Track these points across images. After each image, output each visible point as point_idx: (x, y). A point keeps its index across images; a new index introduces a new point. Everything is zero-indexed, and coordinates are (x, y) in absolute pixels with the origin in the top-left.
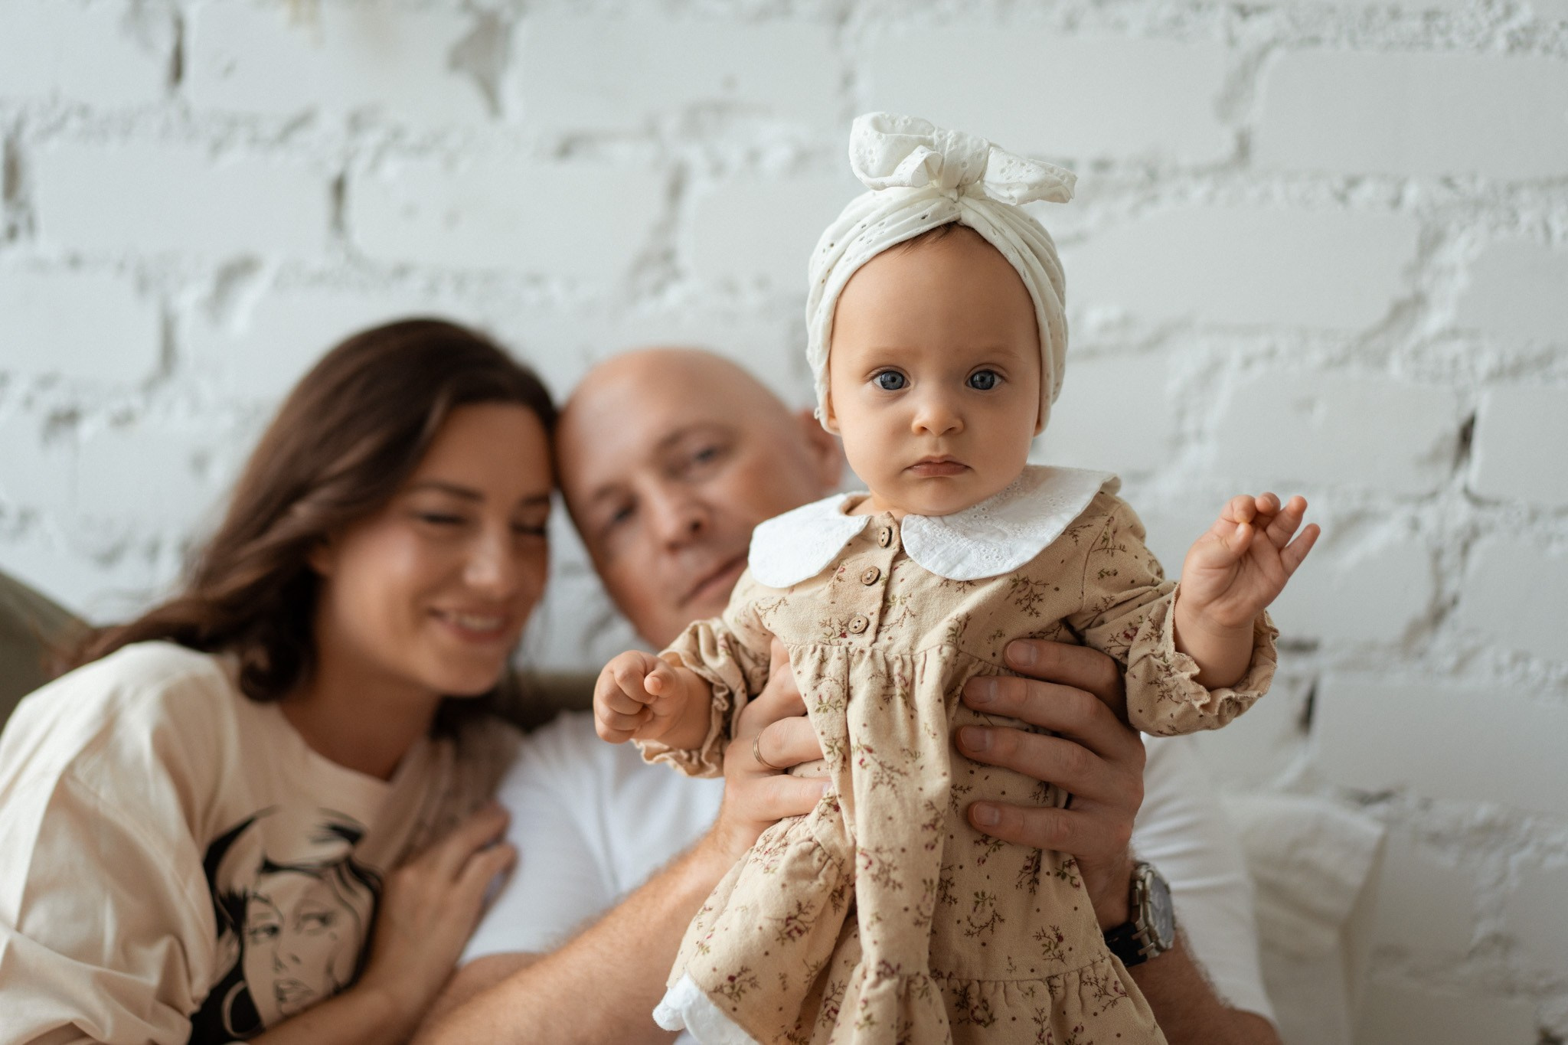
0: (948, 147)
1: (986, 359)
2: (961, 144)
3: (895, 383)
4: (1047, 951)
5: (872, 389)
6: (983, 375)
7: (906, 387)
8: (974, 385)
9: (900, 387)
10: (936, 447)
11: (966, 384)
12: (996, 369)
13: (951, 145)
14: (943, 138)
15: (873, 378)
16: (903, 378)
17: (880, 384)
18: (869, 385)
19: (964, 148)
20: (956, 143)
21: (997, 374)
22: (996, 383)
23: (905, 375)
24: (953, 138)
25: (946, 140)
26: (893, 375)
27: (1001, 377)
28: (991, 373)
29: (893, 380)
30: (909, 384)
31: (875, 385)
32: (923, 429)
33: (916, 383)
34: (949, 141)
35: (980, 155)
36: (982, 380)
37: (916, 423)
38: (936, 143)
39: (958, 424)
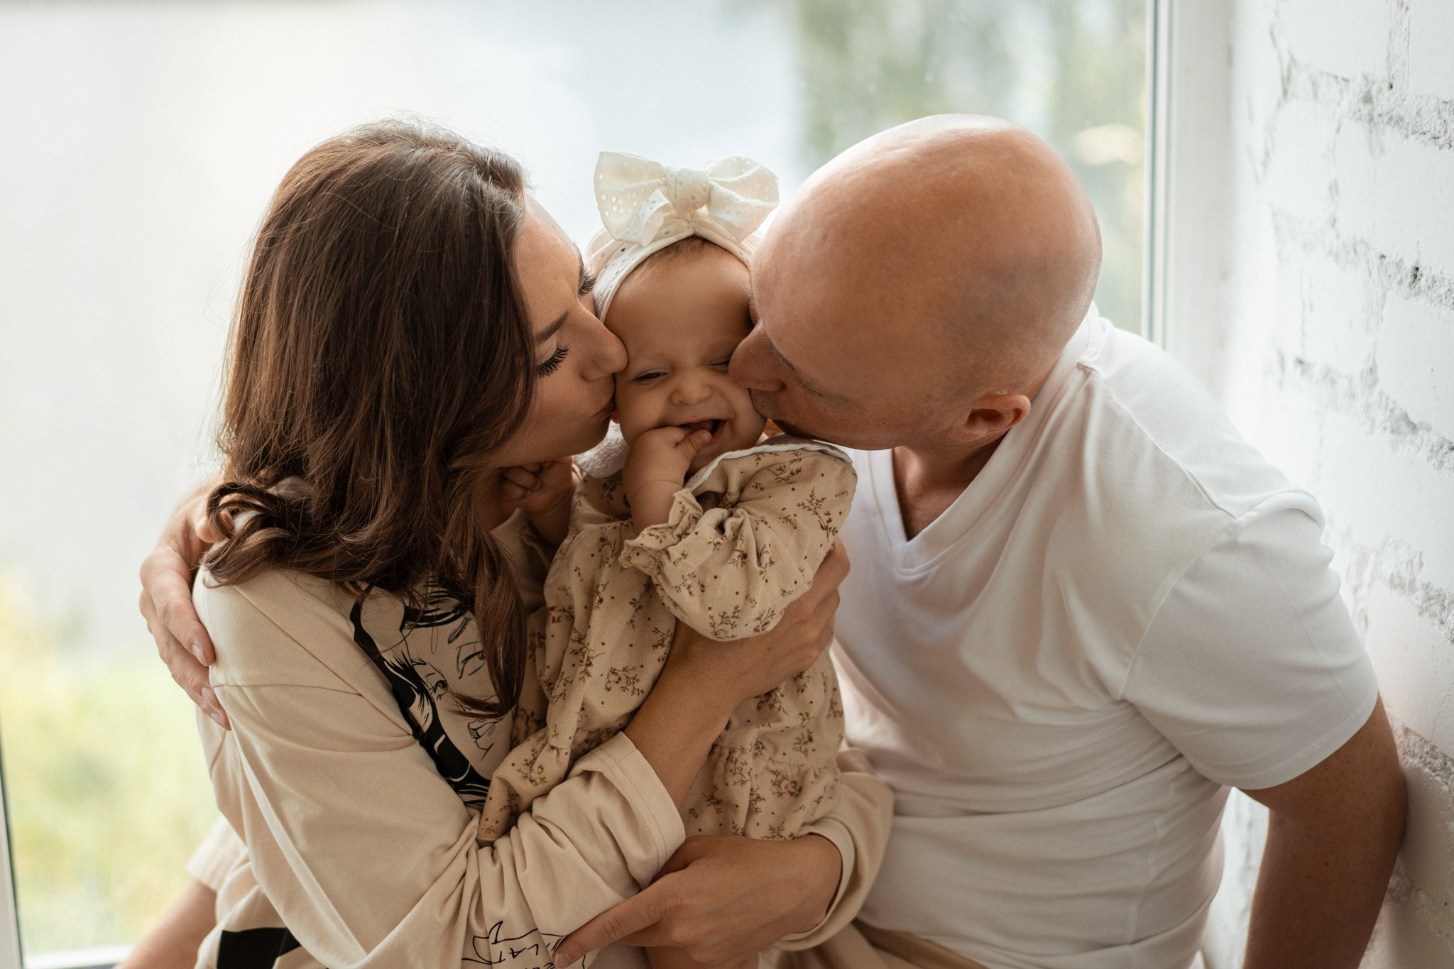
4: (799, 743)
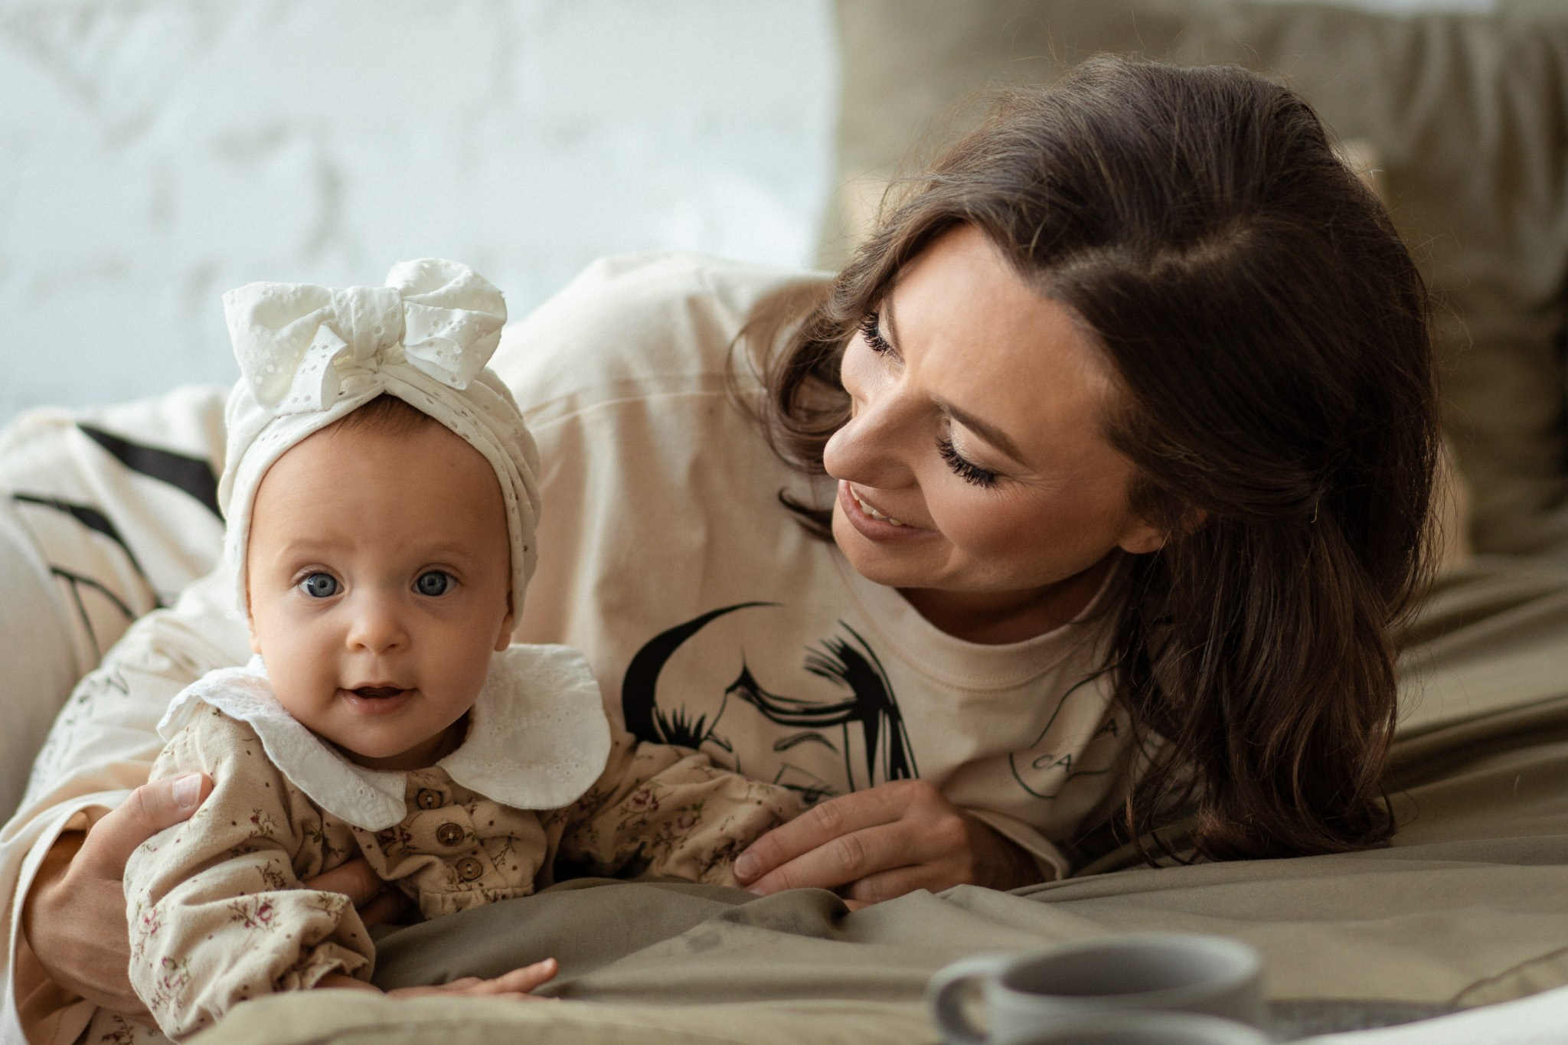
0: (353, 313)
1: (436, 558)
2: (367, 307)
3: (326, 589)
5: (298, 595)
6: (433, 577)
7: (340, 592)
8: (423, 591)
9: (332, 594)
10: (374, 670)
11: (412, 589)
12: (447, 570)
13: (357, 310)
14: (344, 303)
15: (300, 581)
16: (335, 582)
17: (306, 590)
18: (295, 591)
19: (373, 311)
20: (362, 306)
21: (448, 574)
22: (449, 587)
23: (337, 577)
24: (357, 301)
25: (347, 306)
26: (323, 579)
27: (456, 580)
28: (443, 575)
29: (323, 585)
30: (342, 589)
31: (302, 592)
32: (360, 647)
33: (352, 587)
34: (353, 306)
35: (394, 314)
36: (432, 583)
37: (352, 639)
38: (337, 313)
39: (399, 639)
